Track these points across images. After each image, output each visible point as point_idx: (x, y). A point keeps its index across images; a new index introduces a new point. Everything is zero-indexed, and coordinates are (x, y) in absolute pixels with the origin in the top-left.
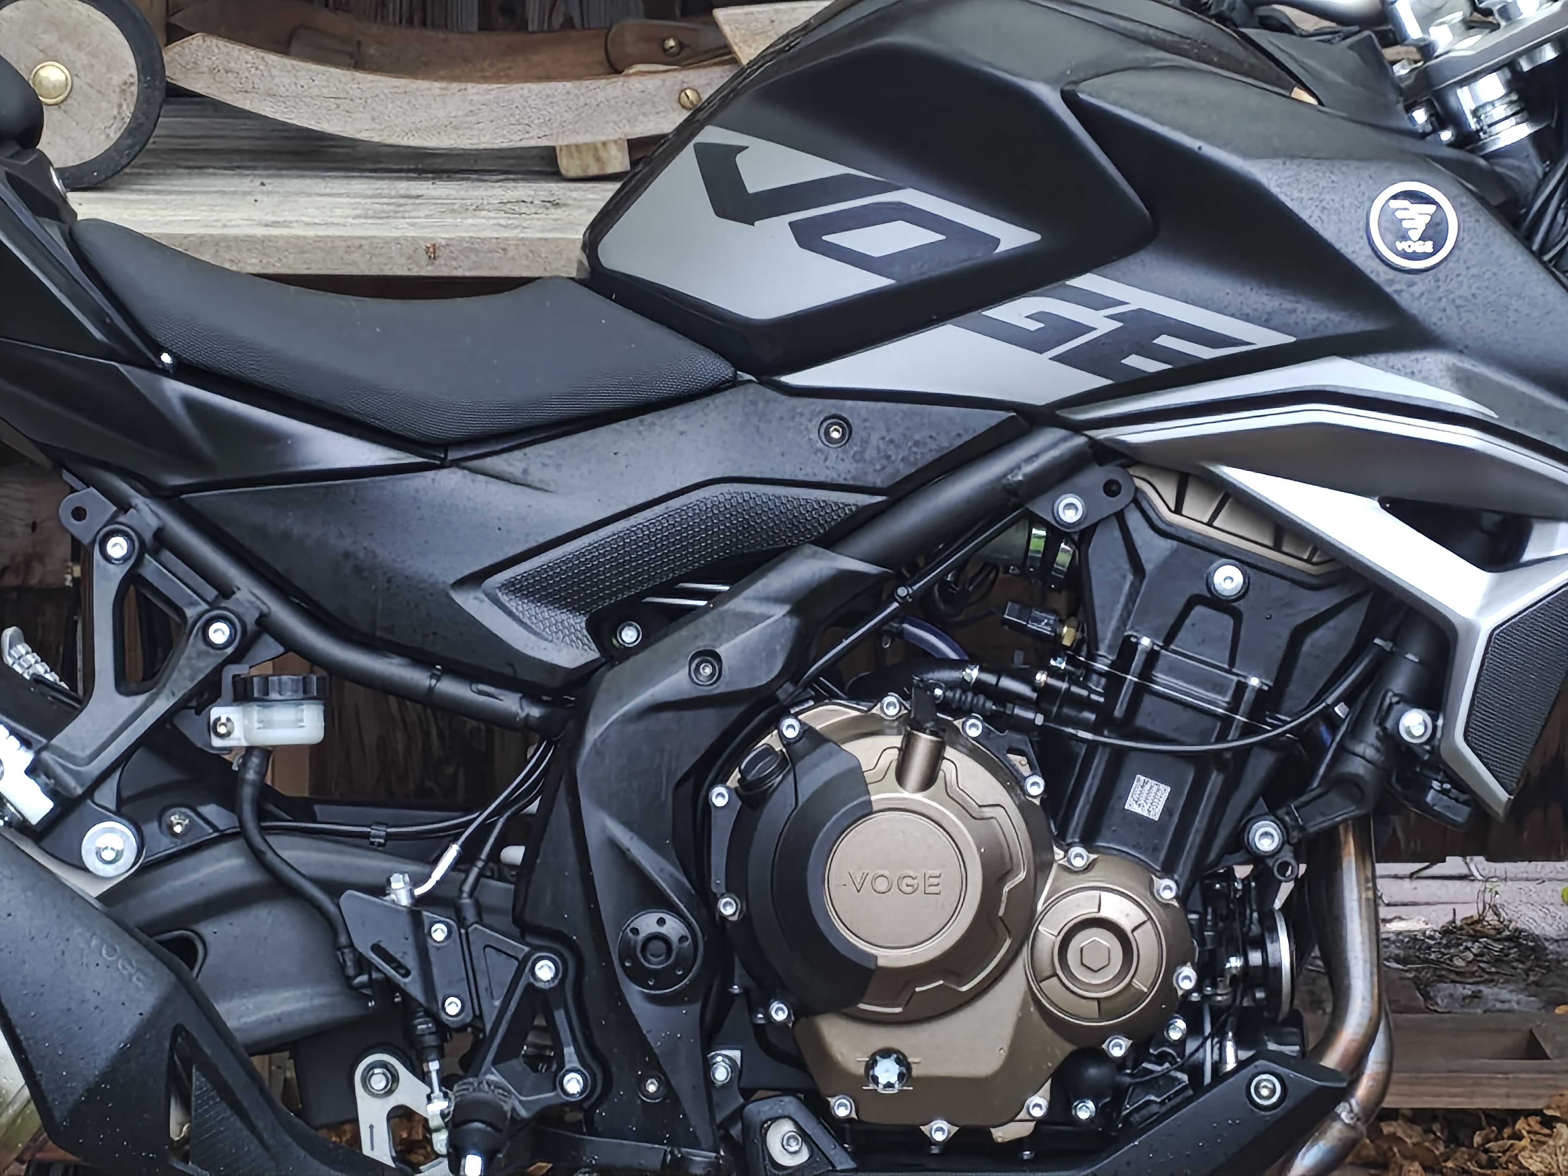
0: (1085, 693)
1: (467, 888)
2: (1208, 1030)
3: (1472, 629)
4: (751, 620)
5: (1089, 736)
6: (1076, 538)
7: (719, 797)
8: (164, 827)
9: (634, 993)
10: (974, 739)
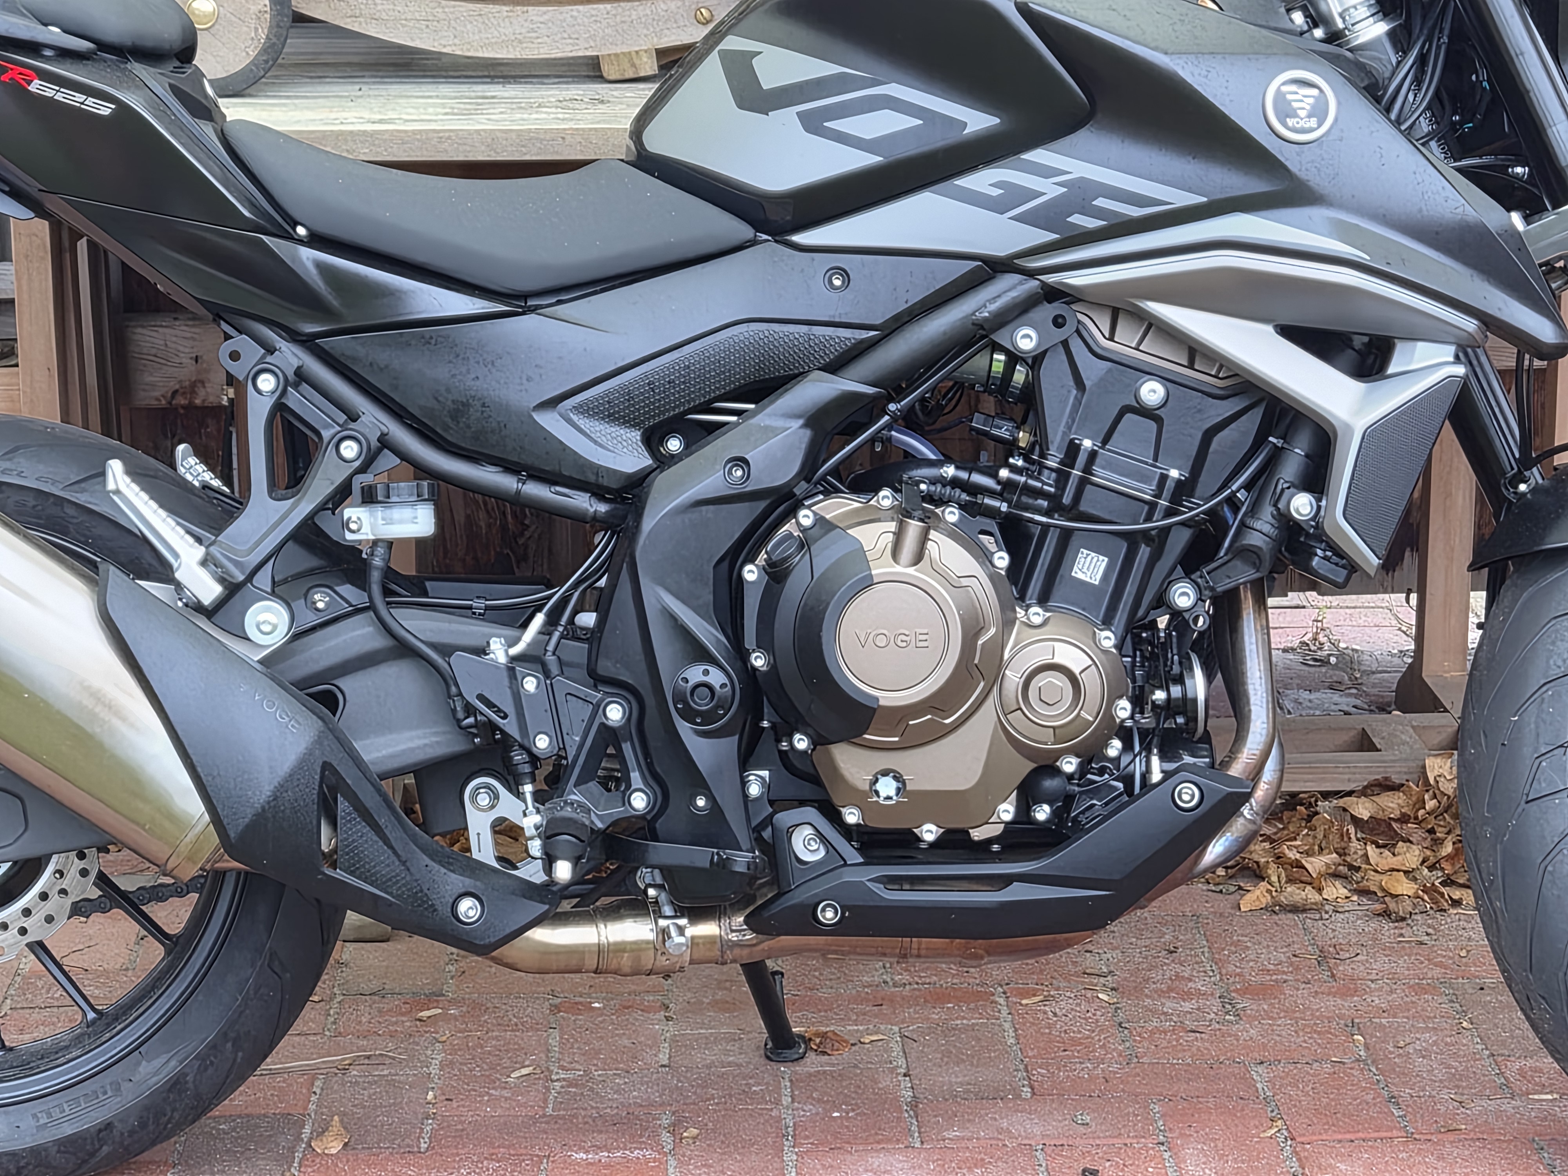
0: (1039, 485)
1: (551, 648)
2: (1137, 749)
3: (1349, 429)
4: (773, 432)
5: (1044, 519)
6: (1030, 361)
7: (751, 573)
8: (309, 604)
9: (684, 728)
10: (952, 524)
